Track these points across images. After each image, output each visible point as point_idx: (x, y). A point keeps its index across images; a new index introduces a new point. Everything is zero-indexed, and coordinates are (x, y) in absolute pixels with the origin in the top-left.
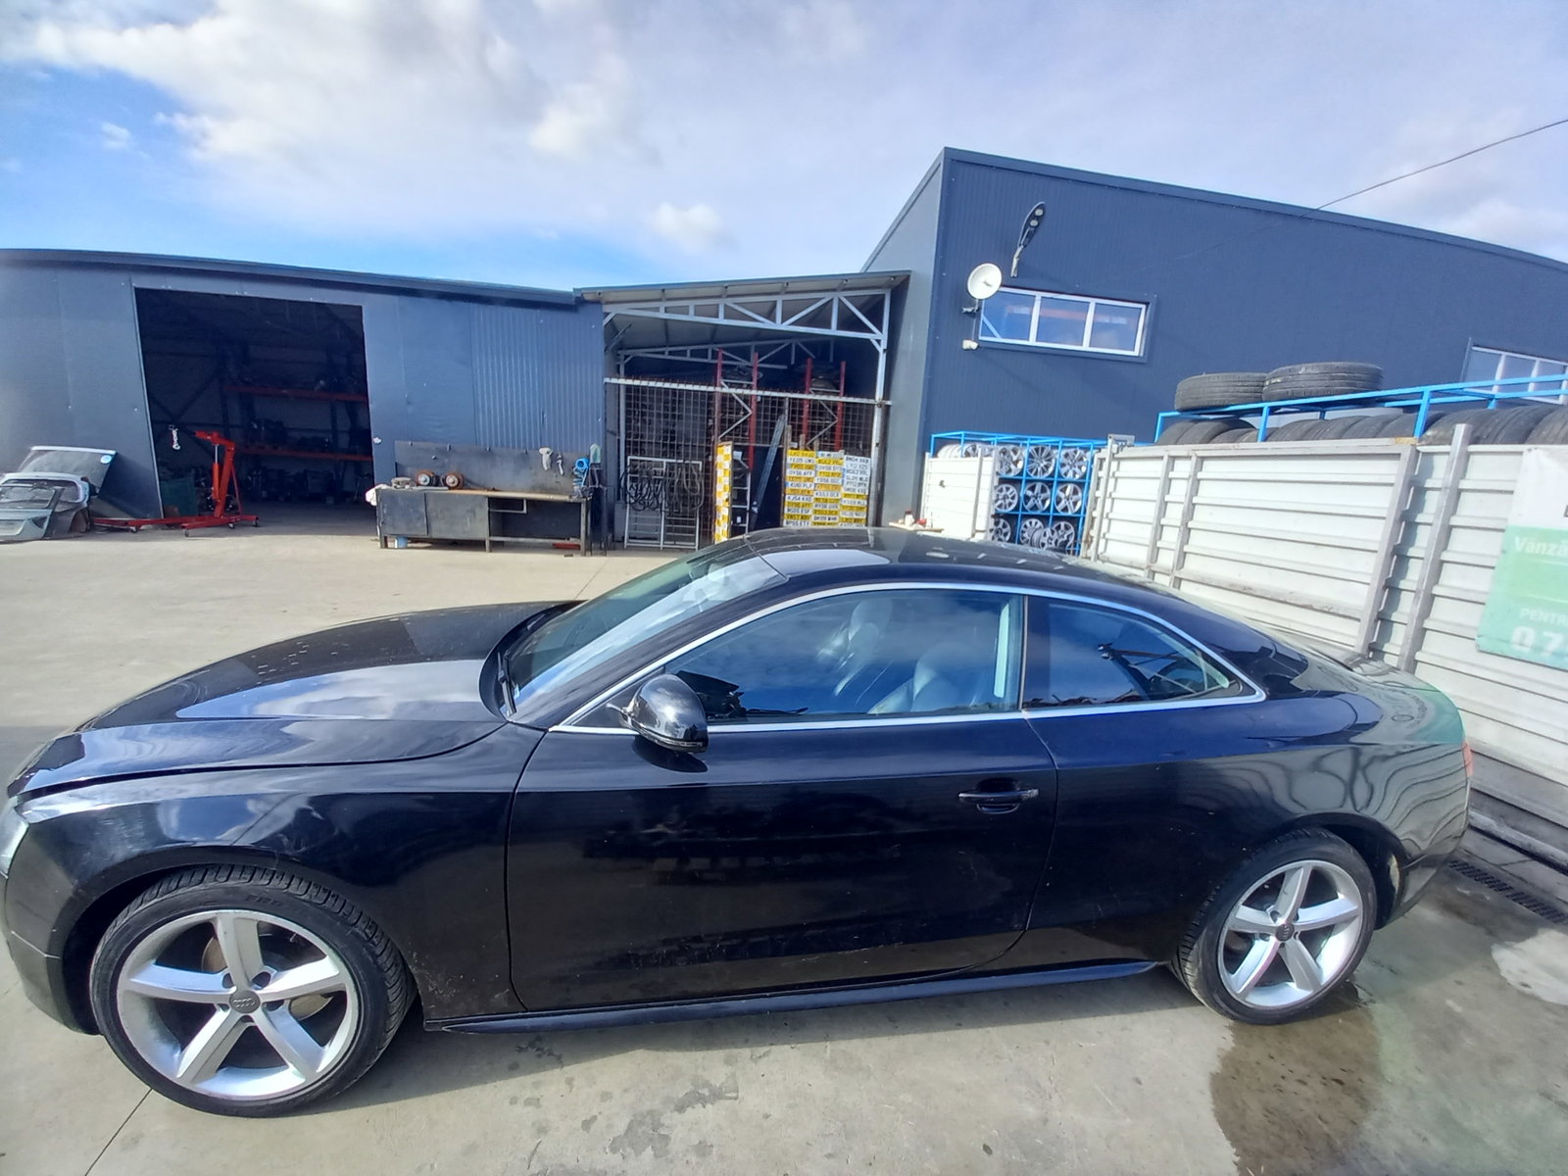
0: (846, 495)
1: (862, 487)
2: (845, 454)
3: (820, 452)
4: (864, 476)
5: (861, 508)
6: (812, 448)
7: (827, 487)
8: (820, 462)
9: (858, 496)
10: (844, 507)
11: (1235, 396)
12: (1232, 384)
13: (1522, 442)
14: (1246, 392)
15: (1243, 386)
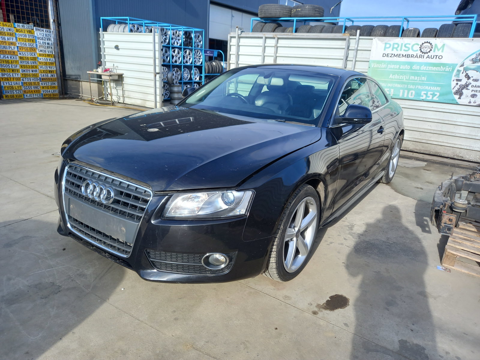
0: (40, 55)
1: (50, 49)
2: (34, 26)
3: (16, 24)
4: (50, 42)
5: (52, 63)
6: (9, 21)
7: (27, 50)
8: (17, 31)
9: (49, 55)
10: (40, 63)
11: (283, 14)
12: (282, 9)
13: (370, 36)
14: (286, 13)
15: (285, 10)
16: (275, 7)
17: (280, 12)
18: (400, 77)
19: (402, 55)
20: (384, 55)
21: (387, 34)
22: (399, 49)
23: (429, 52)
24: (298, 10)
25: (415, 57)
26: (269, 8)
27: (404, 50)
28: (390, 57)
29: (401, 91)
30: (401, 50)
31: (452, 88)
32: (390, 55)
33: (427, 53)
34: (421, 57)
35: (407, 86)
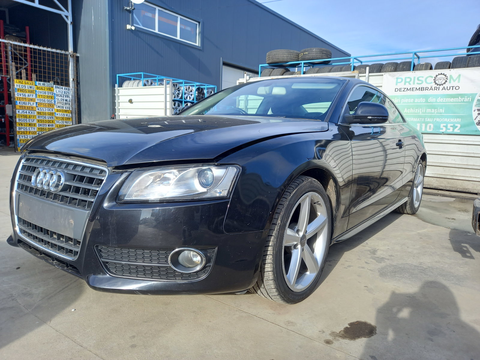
0: (58, 110)
1: (68, 106)
2: (54, 84)
3: (37, 82)
4: (68, 99)
5: (68, 119)
6: (31, 80)
7: (45, 106)
8: (38, 88)
9: (66, 111)
10: (57, 118)
11: (291, 59)
12: (289, 54)
13: (380, 72)
14: (293, 57)
15: (293, 55)
16: (283, 52)
17: (288, 57)
18: (415, 111)
19: (415, 89)
20: (397, 90)
21: (398, 70)
22: (412, 82)
23: (445, 83)
24: (305, 53)
25: (430, 89)
26: (277, 54)
27: (418, 84)
28: (403, 91)
29: (418, 125)
30: (414, 83)
31: (474, 119)
32: (403, 90)
33: (442, 85)
34: (436, 89)
35: (424, 120)
